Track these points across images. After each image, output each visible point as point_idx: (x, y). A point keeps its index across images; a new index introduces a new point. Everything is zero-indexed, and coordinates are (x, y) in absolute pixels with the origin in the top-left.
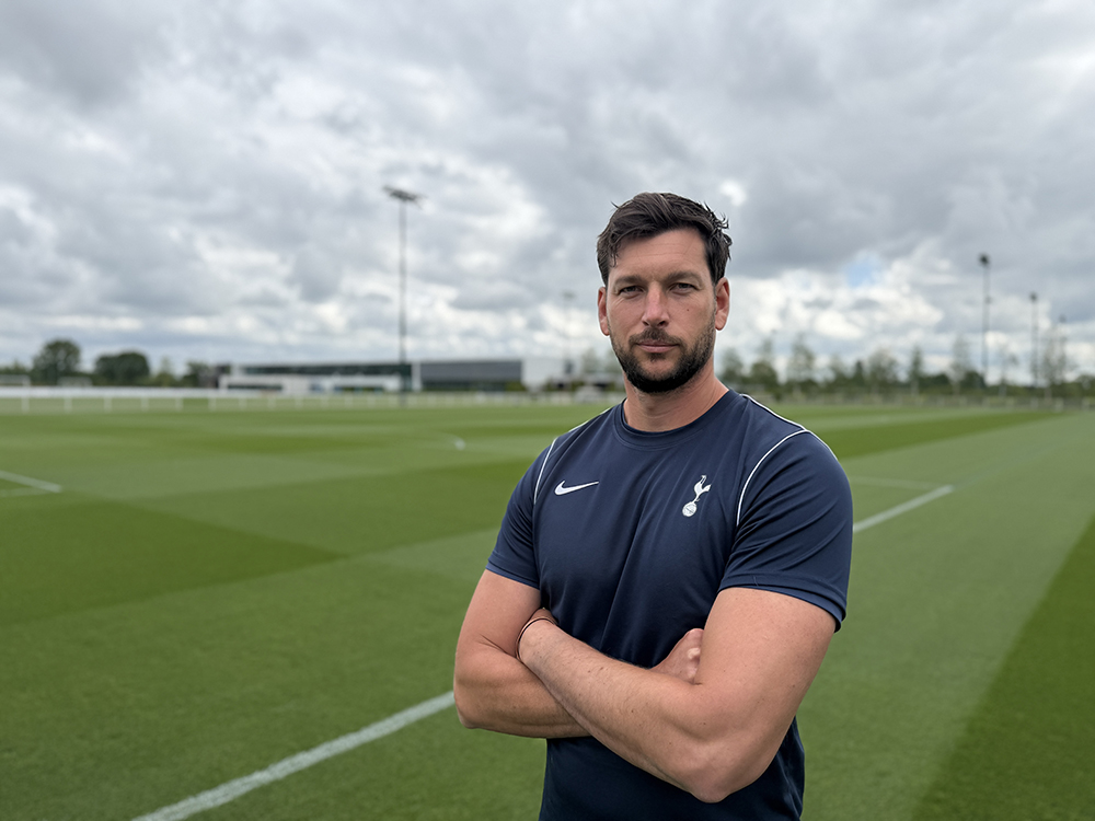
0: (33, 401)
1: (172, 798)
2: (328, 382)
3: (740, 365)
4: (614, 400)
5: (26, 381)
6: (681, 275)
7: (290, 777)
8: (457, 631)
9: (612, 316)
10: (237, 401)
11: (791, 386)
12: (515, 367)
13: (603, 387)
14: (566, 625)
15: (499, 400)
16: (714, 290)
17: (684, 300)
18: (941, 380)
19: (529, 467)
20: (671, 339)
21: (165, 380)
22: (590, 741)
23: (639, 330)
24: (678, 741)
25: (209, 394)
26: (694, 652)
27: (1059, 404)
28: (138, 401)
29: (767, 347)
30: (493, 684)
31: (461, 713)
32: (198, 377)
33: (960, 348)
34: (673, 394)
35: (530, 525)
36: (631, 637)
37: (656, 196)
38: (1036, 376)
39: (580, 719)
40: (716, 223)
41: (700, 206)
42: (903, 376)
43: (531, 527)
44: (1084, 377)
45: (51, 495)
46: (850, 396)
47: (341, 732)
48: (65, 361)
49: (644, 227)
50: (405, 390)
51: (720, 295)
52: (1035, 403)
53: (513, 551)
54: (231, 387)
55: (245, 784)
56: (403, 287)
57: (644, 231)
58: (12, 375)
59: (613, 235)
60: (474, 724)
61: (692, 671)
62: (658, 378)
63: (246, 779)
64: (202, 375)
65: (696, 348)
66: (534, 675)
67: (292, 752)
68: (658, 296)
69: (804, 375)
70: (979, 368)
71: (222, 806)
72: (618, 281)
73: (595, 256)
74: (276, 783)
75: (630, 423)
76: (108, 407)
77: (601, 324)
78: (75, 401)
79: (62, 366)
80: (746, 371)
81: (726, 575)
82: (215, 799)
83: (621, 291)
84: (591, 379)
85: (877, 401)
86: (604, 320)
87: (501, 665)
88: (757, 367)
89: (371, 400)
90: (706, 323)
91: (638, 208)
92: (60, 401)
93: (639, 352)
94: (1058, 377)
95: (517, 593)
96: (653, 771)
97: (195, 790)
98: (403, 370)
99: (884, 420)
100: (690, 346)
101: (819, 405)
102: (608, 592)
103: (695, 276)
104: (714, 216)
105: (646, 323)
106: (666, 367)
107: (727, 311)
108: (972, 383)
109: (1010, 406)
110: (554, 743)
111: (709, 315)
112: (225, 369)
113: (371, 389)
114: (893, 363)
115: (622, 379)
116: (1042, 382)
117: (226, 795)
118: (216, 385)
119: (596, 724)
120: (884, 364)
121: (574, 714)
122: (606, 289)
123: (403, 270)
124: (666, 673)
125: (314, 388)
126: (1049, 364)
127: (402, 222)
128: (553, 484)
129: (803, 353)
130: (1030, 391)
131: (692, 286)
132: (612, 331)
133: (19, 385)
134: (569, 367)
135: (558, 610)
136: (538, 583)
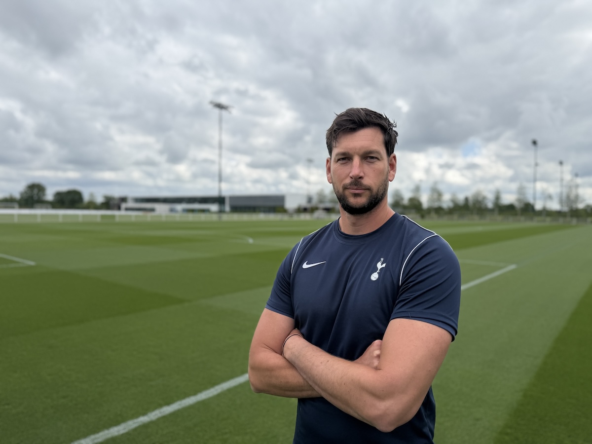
0: (20, 216)
1: (96, 430)
2: (179, 207)
3: (402, 199)
4: (334, 217)
5: (16, 205)
6: (371, 152)
7: (159, 419)
8: (250, 341)
9: (333, 173)
10: (130, 216)
11: (430, 210)
12: (281, 199)
13: (328, 210)
14: (308, 338)
15: (272, 217)
16: (388, 160)
17: (372, 166)
18: (511, 208)
19: (289, 253)
20: (365, 186)
21: (92, 205)
22: (321, 400)
23: (348, 181)
24: (369, 400)
25: (116, 213)
26: (377, 352)
27: (574, 221)
28: (77, 216)
29: (417, 189)
30: (270, 370)
31: (253, 385)
32: (109, 204)
33: (521, 191)
34: (365, 215)
35: (289, 284)
36: (343, 344)
37: (358, 110)
38: (562, 206)
39: (316, 388)
40: (390, 124)
41: (381, 115)
42: (490, 205)
43: (290, 286)
44: (588, 206)
45: (30, 267)
46: (461, 216)
47: (186, 395)
48: (37, 194)
49: (351, 126)
50: (221, 211)
51: (391, 163)
52: (561, 220)
53: (280, 298)
54: (127, 209)
55: (135, 423)
56: (220, 156)
57: (351, 129)
58: (8, 202)
59: (335, 131)
60: (259, 391)
61: (376, 363)
62: (357, 206)
63: (136, 421)
64: (111, 202)
65: (378, 191)
66: (291, 364)
67: (160, 406)
68: (358, 163)
69: (436, 205)
70: (531, 201)
71: (123, 435)
72: (337, 155)
73: (325, 141)
74: (151, 423)
75: (343, 230)
76: (61, 220)
77: (328, 178)
78: (43, 216)
79: (36, 198)
80: (406, 202)
81: (395, 311)
82: (118, 431)
83: (339, 160)
84: (322, 206)
85: (476, 218)
86: (329, 175)
87: (273, 359)
88: (411, 200)
89: (203, 217)
90: (384, 178)
91: (348, 116)
92: (35, 216)
93: (347, 192)
94: (574, 206)
95: (282, 321)
96: (355, 415)
97: (108, 426)
98: (220, 200)
99: (480, 229)
100: (375, 189)
101: (444, 221)
102: (331, 320)
103: (378, 152)
104: (388, 121)
105: (351, 178)
106: (362, 201)
107: (395, 171)
108: (527, 209)
109: (548, 222)
110: (302, 401)
111: (385, 173)
112: (124, 200)
113: (203, 211)
114: (484, 198)
115: (338, 206)
116: (566, 209)
117: (125, 429)
118: (119, 208)
119: (325, 390)
120: (480, 198)
121: (313, 385)
122: (331, 158)
123: (220, 146)
124: (362, 364)
125: (172, 210)
126: (570, 200)
127: (220, 120)
128: (301, 263)
129: (437, 193)
130: (559, 214)
131: (376, 158)
132: (334, 181)
133: (13, 208)
134: (310, 199)
135: (304, 330)
136: (294, 316)
